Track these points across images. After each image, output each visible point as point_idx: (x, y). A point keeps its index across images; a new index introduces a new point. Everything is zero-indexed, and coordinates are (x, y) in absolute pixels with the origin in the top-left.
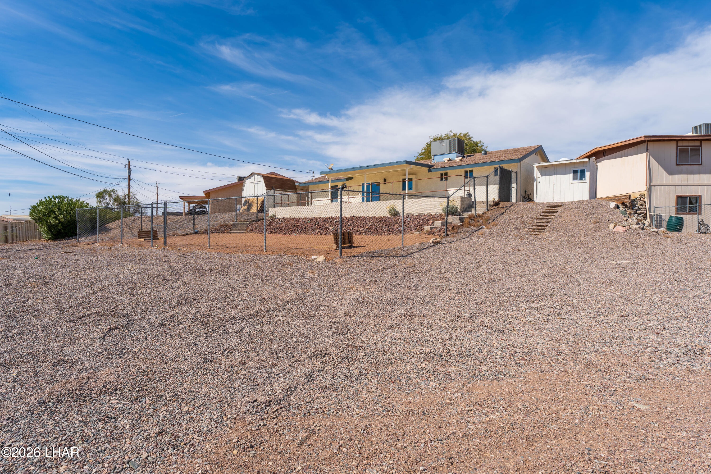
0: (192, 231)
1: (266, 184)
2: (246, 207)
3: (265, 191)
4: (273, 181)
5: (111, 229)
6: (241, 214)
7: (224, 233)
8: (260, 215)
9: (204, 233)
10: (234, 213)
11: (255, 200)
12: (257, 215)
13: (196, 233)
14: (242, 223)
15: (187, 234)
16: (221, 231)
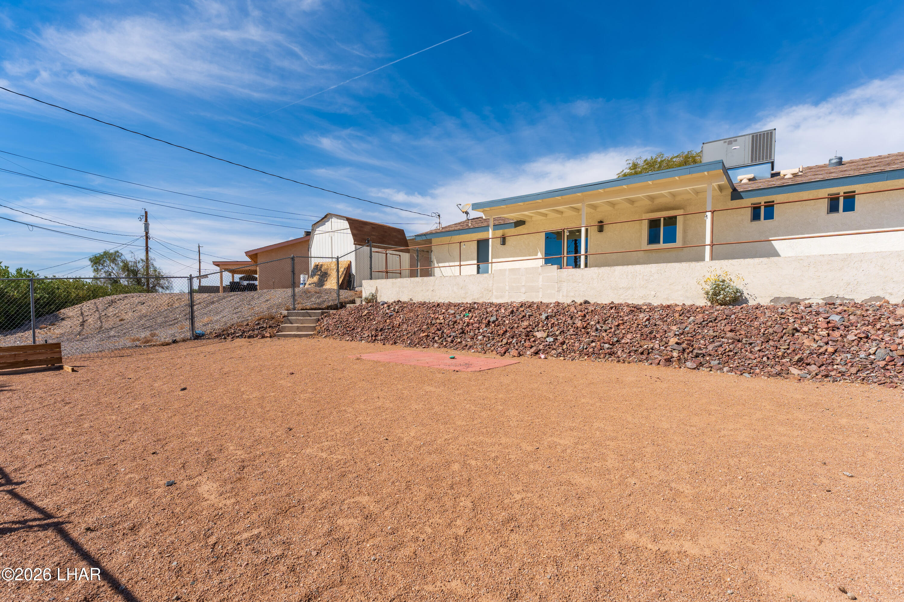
0: (189, 335)
1: (354, 235)
2: (316, 279)
3: (353, 247)
4: (367, 229)
5: (63, 319)
6: (306, 292)
7: (263, 337)
8: (345, 294)
9: (217, 336)
10: (289, 291)
11: (334, 266)
12: (339, 295)
13: (198, 337)
14: (306, 311)
15: (175, 342)
16: (256, 332)
